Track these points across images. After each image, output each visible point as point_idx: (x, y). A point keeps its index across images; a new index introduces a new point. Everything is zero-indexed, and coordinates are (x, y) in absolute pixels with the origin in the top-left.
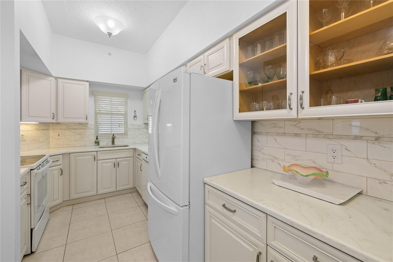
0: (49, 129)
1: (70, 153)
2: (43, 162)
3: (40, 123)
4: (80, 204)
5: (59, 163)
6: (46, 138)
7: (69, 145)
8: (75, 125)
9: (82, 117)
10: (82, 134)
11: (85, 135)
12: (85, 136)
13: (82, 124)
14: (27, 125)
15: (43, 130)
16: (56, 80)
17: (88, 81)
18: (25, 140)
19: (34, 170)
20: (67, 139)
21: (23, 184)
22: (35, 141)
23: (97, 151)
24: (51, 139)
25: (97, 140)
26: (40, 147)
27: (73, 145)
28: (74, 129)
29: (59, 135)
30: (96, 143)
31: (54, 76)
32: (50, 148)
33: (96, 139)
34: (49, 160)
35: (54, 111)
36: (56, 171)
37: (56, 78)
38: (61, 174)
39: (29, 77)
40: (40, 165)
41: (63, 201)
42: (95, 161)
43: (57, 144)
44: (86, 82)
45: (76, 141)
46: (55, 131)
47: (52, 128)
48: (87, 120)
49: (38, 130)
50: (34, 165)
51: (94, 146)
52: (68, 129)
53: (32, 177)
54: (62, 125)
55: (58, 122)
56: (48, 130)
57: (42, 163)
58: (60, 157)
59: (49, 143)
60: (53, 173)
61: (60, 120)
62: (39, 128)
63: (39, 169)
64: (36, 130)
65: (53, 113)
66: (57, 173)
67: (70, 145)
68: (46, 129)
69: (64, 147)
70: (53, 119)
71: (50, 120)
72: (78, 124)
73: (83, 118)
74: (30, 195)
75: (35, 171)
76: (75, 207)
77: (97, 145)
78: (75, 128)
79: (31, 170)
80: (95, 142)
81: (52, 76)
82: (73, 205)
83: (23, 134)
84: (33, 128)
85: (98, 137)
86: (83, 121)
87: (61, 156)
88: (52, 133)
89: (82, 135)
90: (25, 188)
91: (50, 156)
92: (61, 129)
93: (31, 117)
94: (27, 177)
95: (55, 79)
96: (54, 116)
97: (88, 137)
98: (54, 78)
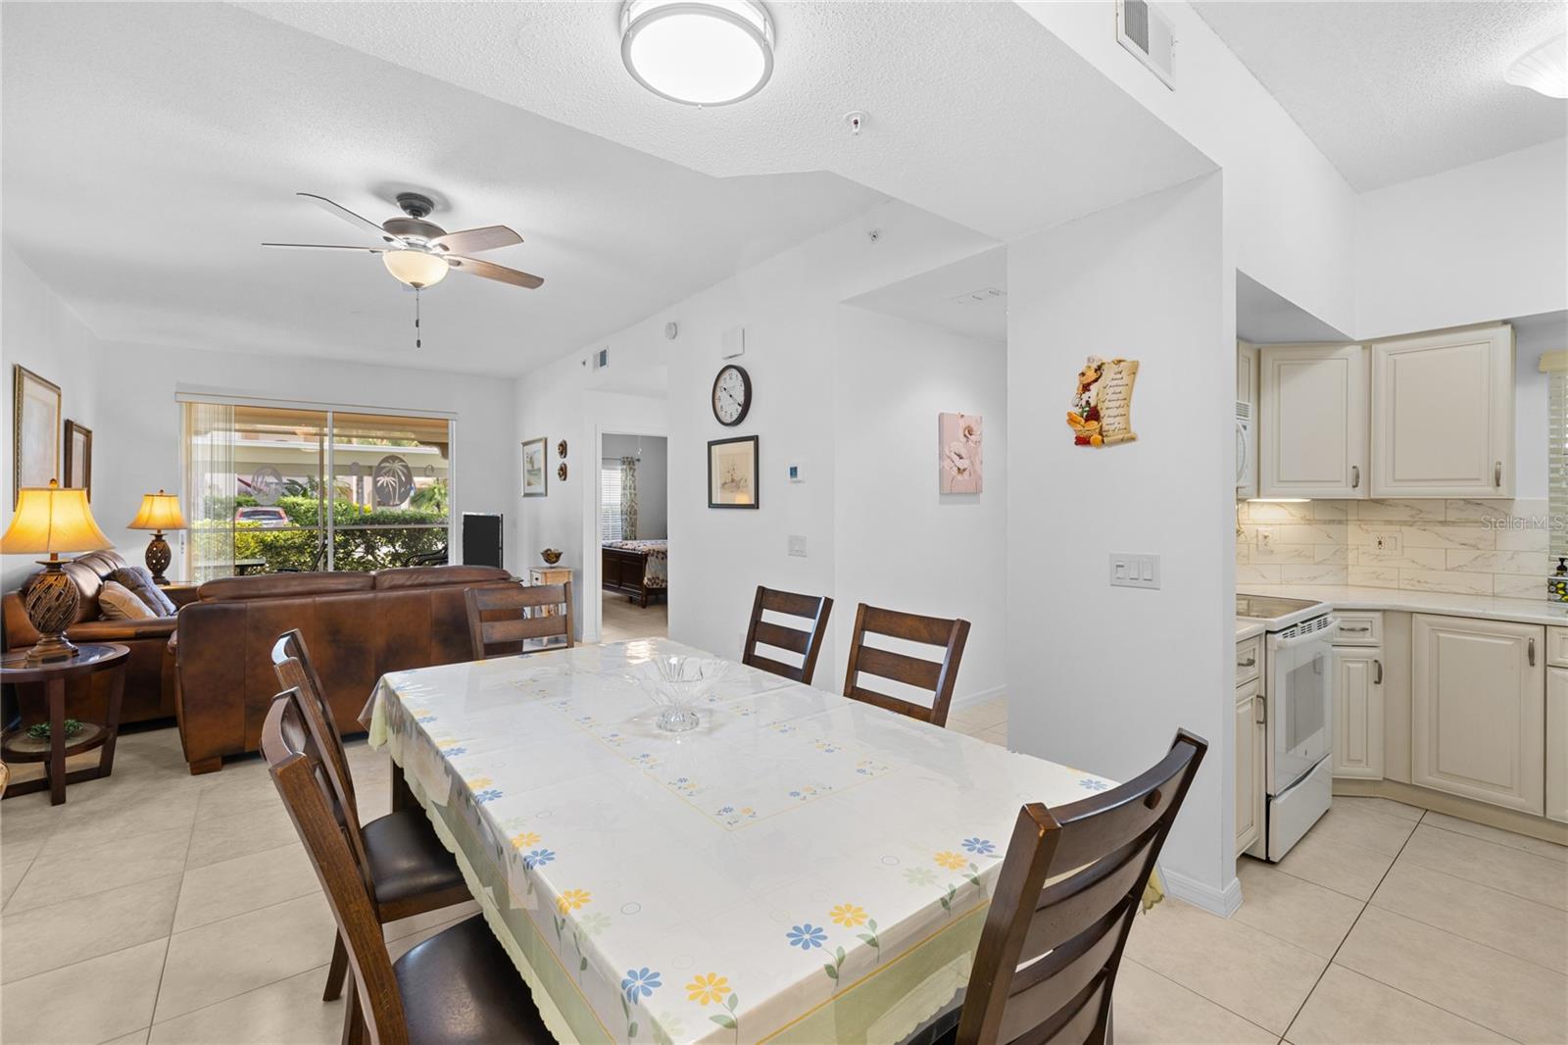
0: (1347, 520)
1: (1412, 613)
2: (1306, 621)
3: (1313, 500)
4: (1454, 820)
5: (1366, 639)
6: (1336, 551)
7: (1419, 582)
8: (1446, 508)
9: (1476, 476)
10: (1480, 547)
11: (1495, 550)
12: (1494, 555)
13: (1479, 502)
14: (1277, 508)
15: (1325, 522)
16: (1367, 352)
17: (1505, 322)
18: (1272, 551)
19: (1276, 636)
20: (1414, 562)
21: (1245, 662)
22: (1299, 555)
23: (1545, 626)
24: (1351, 556)
25: (1559, 578)
26: (1315, 578)
27: (1439, 584)
28: (1444, 523)
29: (1380, 543)
30: (1553, 588)
31: (1357, 339)
32: (1347, 585)
33: (1556, 572)
34: (1329, 618)
35: (1356, 459)
36: (1361, 665)
37: (1367, 345)
38: (1377, 680)
39: (1279, 366)
40: (1296, 625)
41: (1384, 779)
42: (1532, 664)
43: (1374, 573)
44: (1497, 326)
45: (1453, 569)
46: (1365, 527)
47: (1356, 518)
48: (1498, 485)
49: (1309, 522)
50: (1277, 622)
51: (1546, 603)
52: (1415, 522)
53: (1269, 653)
54: (1391, 505)
55: (1372, 497)
56: (1340, 522)
57: (1302, 622)
58: (1374, 618)
59: (1347, 568)
60: (1349, 668)
61: (1381, 490)
62: (1311, 517)
63: (1293, 635)
64: (1303, 522)
65: (1354, 467)
66: (1361, 672)
67: (1425, 585)
68: (1334, 521)
69: (1399, 589)
70: (1354, 487)
71: (1344, 491)
72: (1462, 502)
73: (1478, 479)
74: (1265, 699)
75: (1279, 637)
76: (1429, 818)
77: (1560, 601)
78: (1448, 519)
79: (1268, 632)
80: (1551, 583)
81: (1352, 342)
82: (1427, 810)
83: (1266, 534)
84: (1293, 515)
85: (1565, 563)
86: (1485, 490)
87: (1378, 615)
88: (1358, 536)
89: (1478, 549)
90: (1251, 674)
91: (1335, 610)
92: (1389, 522)
93: (1285, 484)
94: (1257, 647)
95: (1364, 348)
96: (1358, 477)
97: (1512, 558)
98: (1360, 347)
